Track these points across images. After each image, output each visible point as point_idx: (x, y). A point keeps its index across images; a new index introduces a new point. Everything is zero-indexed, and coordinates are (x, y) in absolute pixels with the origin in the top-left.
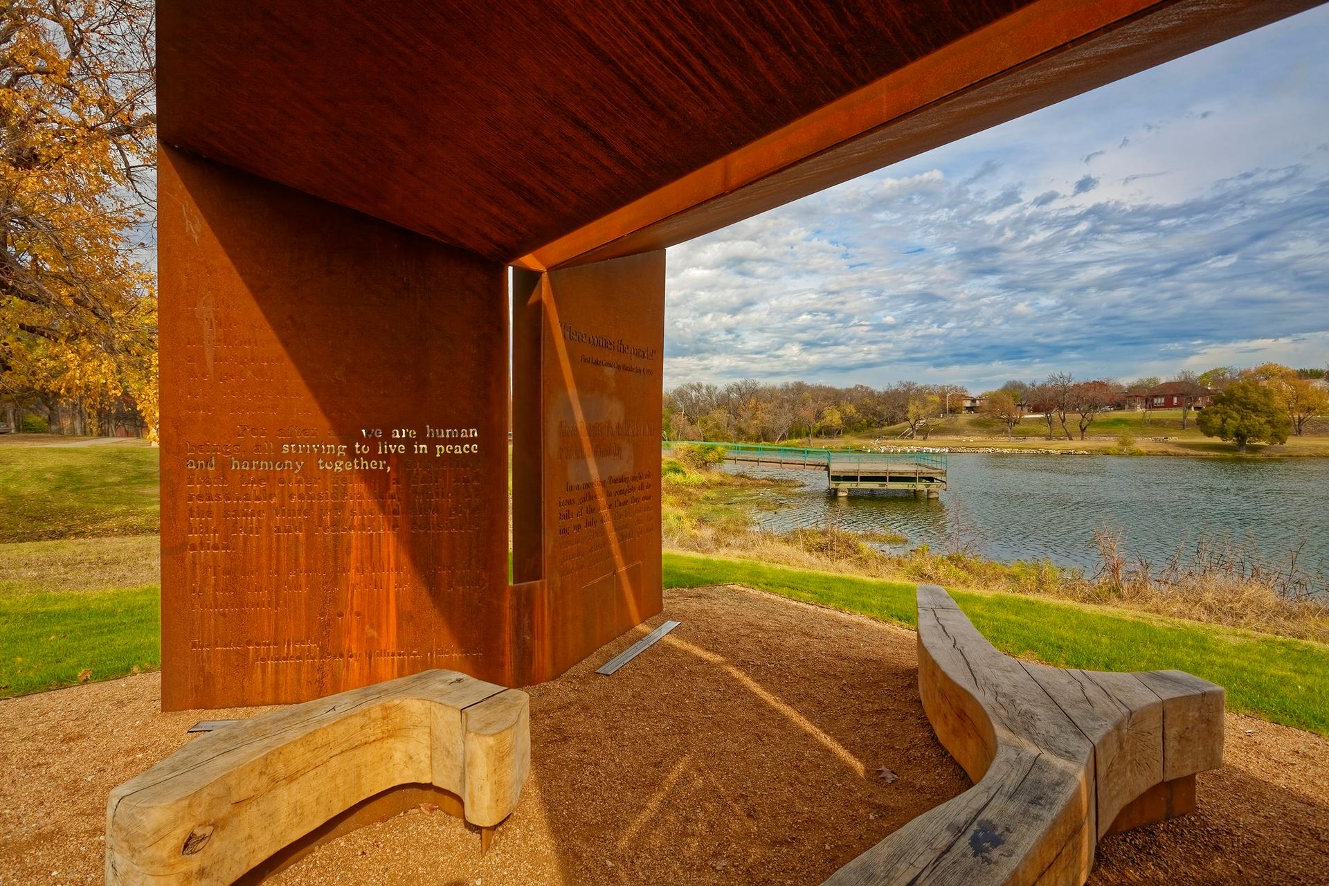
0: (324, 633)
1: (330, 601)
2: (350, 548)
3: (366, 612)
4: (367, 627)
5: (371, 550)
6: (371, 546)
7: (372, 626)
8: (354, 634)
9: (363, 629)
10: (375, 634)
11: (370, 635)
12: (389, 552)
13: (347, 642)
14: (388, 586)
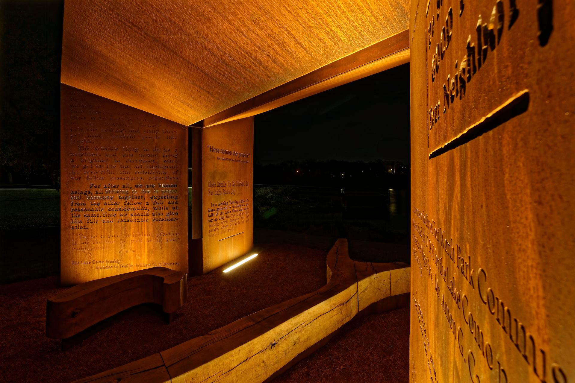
0: (121, 258)
1: (123, 246)
2: (131, 227)
3: (136, 250)
4: (137, 255)
5: (138, 228)
6: (138, 226)
7: (138, 255)
8: (132, 258)
9: (135, 256)
10: (140, 258)
11: (138, 259)
12: (145, 228)
13: (129, 261)
14: (144, 241)
